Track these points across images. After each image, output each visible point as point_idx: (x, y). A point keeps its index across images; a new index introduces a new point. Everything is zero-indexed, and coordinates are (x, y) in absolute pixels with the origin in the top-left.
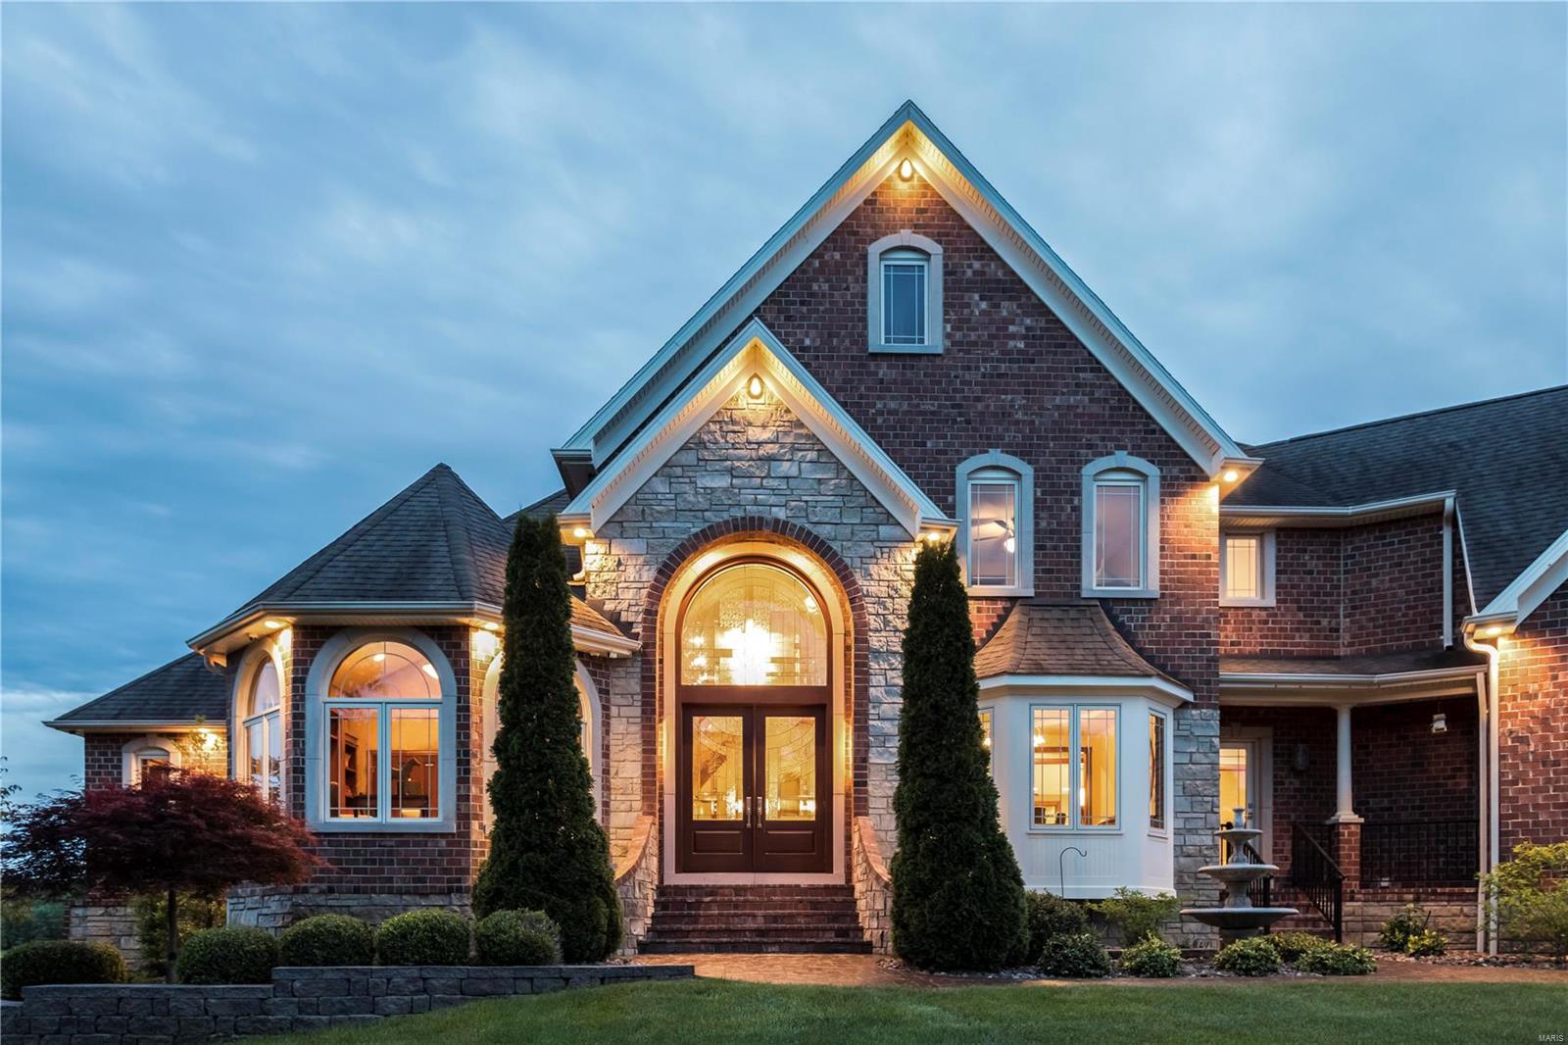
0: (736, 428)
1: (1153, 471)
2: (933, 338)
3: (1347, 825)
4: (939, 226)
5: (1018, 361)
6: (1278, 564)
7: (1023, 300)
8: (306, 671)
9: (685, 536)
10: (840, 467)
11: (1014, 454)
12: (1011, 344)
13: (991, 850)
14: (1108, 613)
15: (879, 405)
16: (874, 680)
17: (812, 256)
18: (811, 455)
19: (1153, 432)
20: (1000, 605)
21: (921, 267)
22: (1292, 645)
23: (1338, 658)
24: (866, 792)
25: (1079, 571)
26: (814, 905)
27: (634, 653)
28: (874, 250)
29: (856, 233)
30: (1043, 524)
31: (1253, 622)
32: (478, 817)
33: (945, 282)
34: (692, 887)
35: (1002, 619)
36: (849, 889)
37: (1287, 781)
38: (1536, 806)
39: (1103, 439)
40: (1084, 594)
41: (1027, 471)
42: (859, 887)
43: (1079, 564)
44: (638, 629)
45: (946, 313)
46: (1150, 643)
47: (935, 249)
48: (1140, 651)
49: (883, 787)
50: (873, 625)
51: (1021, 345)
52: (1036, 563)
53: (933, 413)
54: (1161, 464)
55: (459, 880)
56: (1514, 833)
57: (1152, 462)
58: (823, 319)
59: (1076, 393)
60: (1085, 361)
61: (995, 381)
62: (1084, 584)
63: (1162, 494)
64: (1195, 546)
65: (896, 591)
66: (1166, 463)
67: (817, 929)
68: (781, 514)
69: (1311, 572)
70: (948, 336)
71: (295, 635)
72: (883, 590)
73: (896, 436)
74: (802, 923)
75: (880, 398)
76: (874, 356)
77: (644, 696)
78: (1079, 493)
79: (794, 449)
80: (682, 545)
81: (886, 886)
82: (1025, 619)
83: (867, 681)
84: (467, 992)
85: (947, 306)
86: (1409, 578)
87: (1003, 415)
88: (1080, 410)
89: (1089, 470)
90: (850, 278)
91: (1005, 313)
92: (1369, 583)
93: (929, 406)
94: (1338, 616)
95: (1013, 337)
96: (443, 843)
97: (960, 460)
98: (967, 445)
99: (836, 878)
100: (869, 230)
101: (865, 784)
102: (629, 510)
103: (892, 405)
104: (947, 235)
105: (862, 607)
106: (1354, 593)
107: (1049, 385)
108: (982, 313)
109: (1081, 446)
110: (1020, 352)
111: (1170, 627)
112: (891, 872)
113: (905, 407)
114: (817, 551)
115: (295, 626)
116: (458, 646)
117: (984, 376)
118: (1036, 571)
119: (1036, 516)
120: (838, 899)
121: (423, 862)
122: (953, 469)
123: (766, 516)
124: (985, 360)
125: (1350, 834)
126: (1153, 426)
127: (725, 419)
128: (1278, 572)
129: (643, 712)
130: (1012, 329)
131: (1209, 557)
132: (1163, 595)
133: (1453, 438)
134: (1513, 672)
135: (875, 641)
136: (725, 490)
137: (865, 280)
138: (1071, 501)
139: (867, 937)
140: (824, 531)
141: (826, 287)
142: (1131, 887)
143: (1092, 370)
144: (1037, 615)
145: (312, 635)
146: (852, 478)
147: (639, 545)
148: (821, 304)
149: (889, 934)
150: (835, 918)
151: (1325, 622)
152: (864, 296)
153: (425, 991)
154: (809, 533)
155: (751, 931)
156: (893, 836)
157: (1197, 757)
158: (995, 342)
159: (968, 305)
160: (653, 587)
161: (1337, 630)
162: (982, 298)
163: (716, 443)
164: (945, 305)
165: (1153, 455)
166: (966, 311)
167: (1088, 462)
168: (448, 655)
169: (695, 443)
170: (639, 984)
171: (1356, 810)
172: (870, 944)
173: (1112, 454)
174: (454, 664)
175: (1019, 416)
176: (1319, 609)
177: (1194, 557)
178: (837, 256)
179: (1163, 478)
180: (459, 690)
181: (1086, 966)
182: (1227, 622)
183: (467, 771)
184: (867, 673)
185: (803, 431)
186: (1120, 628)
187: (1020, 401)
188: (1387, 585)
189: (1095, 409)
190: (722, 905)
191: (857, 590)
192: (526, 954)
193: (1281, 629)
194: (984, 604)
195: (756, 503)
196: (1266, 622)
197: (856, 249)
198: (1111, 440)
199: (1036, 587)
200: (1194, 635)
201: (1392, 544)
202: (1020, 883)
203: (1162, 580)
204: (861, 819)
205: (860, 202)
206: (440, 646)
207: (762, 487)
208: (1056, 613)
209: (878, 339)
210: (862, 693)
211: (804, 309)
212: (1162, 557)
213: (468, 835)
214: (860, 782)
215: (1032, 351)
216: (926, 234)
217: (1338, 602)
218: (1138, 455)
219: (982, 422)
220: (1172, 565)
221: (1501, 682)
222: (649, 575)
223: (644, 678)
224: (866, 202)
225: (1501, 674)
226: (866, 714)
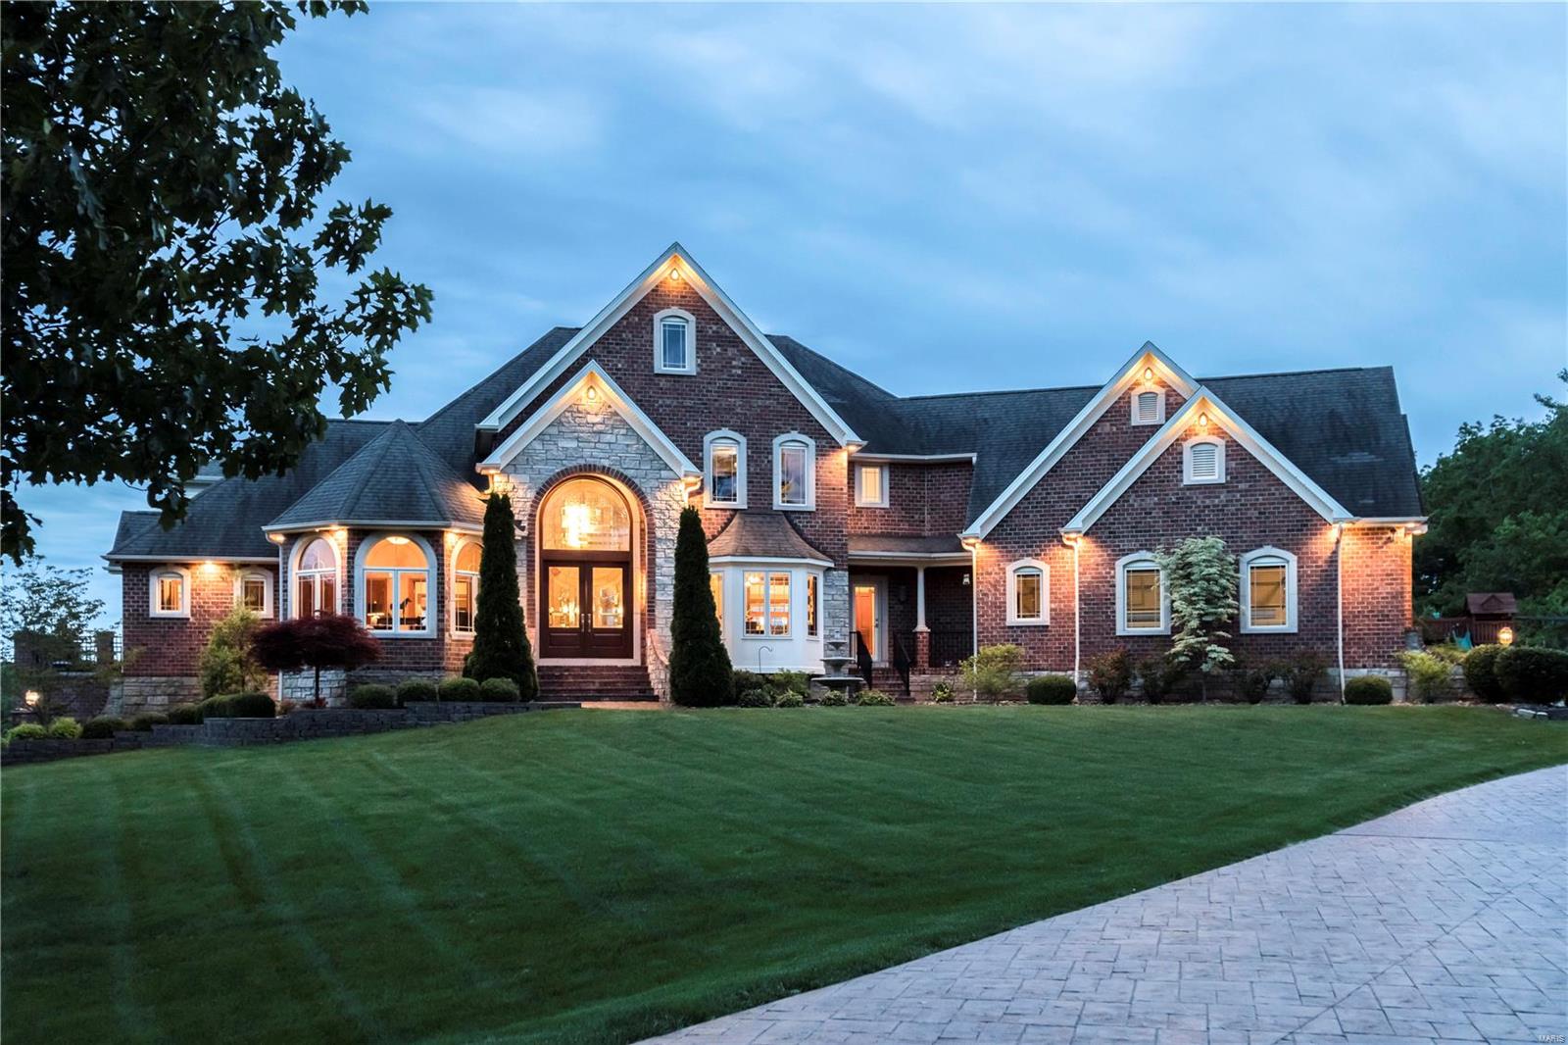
0: (580, 415)
1: (812, 443)
2: (690, 367)
3: (922, 633)
4: (693, 306)
5: (737, 380)
6: (890, 484)
7: (740, 348)
8: (354, 553)
9: (552, 474)
10: (639, 438)
11: (736, 431)
12: (734, 371)
13: (716, 651)
14: (787, 518)
15: (660, 402)
16: (658, 555)
17: (622, 318)
18: (623, 431)
19: (812, 421)
20: (728, 513)
21: (684, 327)
22: (899, 529)
23: (925, 537)
24: (654, 615)
25: (772, 495)
26: (626, 677)
27: (523, 537)
28: (657, 317)
29: (647, 307)
30: (752, 469)
31: (876, 516)
32: (448, 630)
33: (697, 336)
34: (556, 667)
35: (730, 521)
36: (644, 668)
37: (896, 606)
38: (992, 628)
39: (784, 424)
40: (774, 508)
41: (743, 440)
42: (650, 668)
43: (772, 491)
44: (524, 524)
45: (697, 353)
46: (811, 535)
47: (692, 318)
48: (805, 539)
49: (665, 614)
50: (658, 524)
51: (739, 372)
52: (748, 491)
53: (691, 407)
54: (816, 439)
55: (438, 663)
56: (982, 641)
57: (811, 437)
58: (628, 353)
59: (770, 399)
60: (774, 382)
61: (725, 392)
62: (775, 502)
63: (817, 455)
64: (834, 482)
65: (671, 506)
66: (819, 438)
67: (629, 690)
68: (606, 463)
69: (909, 489)
70: (698, 365)
71: (349, 534)
72: (663, 506)
73: (670, 419)
74: (620, 686)
75: (661, 398)
76: (658, 375)
77: (528, 561)
78: (771, 453)
79: (613, 428)
80: (550, 479)
81: (667, 666)
82: (742, 522)
83: (655, 555)
84: (486, 713)
85: (698, 349)
86: (959, 496)
87: (730, 410)
88: (772, 408)
89: (777, 441)
90: (644, 332)
91: (730, 354)
92: (939, 497)
93: (688, 403)
94: (924, 514)
95: (734, 367)
96: (430, 643)
97: (706, 433)
98: (709, 425)
99: (635, 661)
100: (654, 306)
101: (654, 611)
102: (520, 458)
103: (668, 402)
104: (698, 310)
105: (651, 515)
106: (932, 501)
107: (755, 394)
108: (717, 353)
109: (773, 428)
110: (739, 376)
111: (821, 527)
112: (670, 661)
113: (675, 404)
114: (627, 484)
115: (348, 530)
116: (438, 541)
117: (719, 388)
118: (748, 495)
119: (748, 465)
120: (640, 673)
121: (418, 653)
122: (702, 438)
123: (597, 464)
124: (719, 379)
125: (924, 638)
126: (811, 418)
127: (573, 410)
128: (891, 488)
129: (528, 570)
130: (734, 363)
131: (842, 489)
132: (817, 510)
133: (987, 415)
134: (982, 561)
135: (659, 533)
136: (575, 449)
137: (652, 333)
138: (767, 457)
139: (656, 693)
140: (630, 473)
141: (630, 336)
142: (786, 668)
143: (779, 387)
144: (748, 519)
145: (358, 534)
146: (646, 444)
147: (526, 478)
148: (627, 345)
149: (668, 691)
150: (638, 684)
151: (917, 517)
152: (652, 342)
153: (469, 712)
154: (622, 474)
155: (594, 690)
156: (669, 639)
157: (836, 597)
158: (725, 370)
159: (709, 349)
160: (533, 501)
161: (923, 522)
162: (718, 346)
163: (569, 422)
164: (697, 348)
165: (813, 434)
166: (709, 352)
167: (776, 436)
168: (432, 546)
169: (558, 422)
170: (560, 710)
171: (927, 625)
172: (657, 696)
173: (788, 432)
174: (436, 551)
175: (739, 410)
176: (913, 509)
177: (834, 489)
178: (637, 319)
179: (817, 446)
180: (439, 564)
181: (760, 703)
182: (862, 516)
183: (443, 607)
184: (654, 551)
185: (619, 418)
186: (794, 527)
187: (739, 403)
188: (948, 499)
189: (779, 408)
190: (575, 676)
191: (649, 506)
192: (505, 697)
193: (893, 520)
194: (719, 512)
195: (592, 456)
196: (884, 516)
197: (647, 316)
198: (789, 425)
199: (748, 503)
200: (833, 531)
201: (950, 476)
202: (730, 667)
203: (817, 501)
204: (652, 630)
205: (649, 290)
206: (428, 541)
207: (595, 448)
208: (760, 519)
209: (660, 366)
210: (652, 561)
211: (618, 347)
212: (817, 489)
213: (443, 640)
214: (651, 609)
215: (745, 375)
216: (686, 310)
217: (924, 506)
218: (804, 434)
219: (718, 413)
220: (822, 493)
221: (977, 566)
222: (531, 495)
223: (528, 552)
224: (653, 290)
225: (977, 562)
226: (654, 573)
